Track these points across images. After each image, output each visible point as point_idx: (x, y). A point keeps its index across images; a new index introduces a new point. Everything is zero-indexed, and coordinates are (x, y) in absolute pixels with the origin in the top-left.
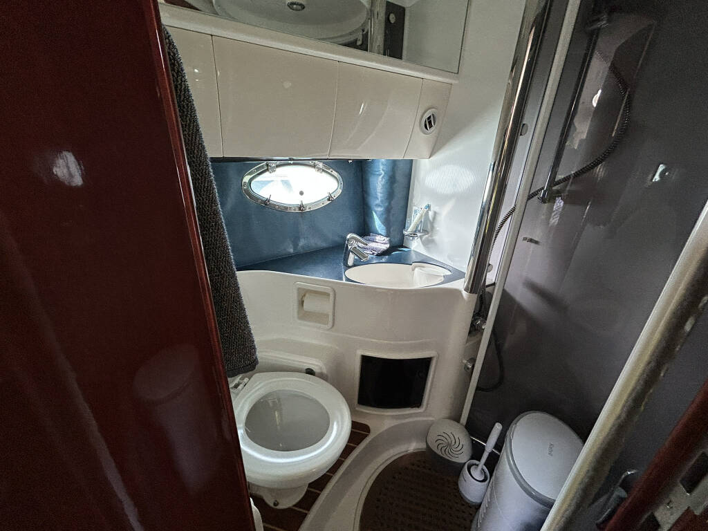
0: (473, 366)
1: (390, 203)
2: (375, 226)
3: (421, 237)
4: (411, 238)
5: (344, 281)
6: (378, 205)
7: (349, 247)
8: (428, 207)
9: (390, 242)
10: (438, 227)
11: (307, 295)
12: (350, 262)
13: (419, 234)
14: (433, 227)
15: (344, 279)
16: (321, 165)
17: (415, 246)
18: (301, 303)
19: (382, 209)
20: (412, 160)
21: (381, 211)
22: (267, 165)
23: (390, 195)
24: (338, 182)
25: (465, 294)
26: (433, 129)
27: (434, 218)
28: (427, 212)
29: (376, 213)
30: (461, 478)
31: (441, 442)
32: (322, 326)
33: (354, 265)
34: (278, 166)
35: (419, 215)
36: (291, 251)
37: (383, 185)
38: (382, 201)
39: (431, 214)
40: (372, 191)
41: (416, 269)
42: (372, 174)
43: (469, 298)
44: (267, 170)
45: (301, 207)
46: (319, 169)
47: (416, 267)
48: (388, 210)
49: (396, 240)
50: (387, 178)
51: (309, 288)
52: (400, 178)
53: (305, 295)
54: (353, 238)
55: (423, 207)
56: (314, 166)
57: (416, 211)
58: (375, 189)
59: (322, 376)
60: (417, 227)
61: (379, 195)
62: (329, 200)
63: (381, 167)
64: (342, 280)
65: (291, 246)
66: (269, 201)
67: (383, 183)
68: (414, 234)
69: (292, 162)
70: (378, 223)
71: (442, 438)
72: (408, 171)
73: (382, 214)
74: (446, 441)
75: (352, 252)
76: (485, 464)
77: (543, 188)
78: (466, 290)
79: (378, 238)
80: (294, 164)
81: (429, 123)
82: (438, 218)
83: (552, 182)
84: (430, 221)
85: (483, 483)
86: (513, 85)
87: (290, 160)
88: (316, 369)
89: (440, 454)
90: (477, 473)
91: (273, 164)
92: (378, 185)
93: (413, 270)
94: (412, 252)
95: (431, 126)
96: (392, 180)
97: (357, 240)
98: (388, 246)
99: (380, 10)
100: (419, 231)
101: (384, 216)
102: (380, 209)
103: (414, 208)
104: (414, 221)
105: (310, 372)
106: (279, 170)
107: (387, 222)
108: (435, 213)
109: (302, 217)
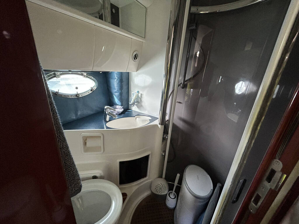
0: (165, 154)
1: (121, 91)
2: (115, 102)
3: (136, 105)
4: (133, 106)
5: (105, 129)
6: (116, 92)
7: (107, 113)
8: (138, 92)
9: (123, 108)
10: (143, 99)
11: (87, 139)
12: (108, 119)
13: (136, 104)
14: (141, 100)
15: (105, 128)
16: (85, 74)
17: (134, 108)
18: (85, 144)
19: (118, 94)
20: (129, 72)
21: (117, 95)
22: (55, 74)
23: (121, 88)
24: (95, 83)
25: (159, 126)
26: (137, 60)
27: (141, 97)
28: (138, 94)
29: (115, 95)
30: (167, 200)
31: (157, 188)
32: (99, 153)
33: (110, 121)
34: (61, 74)
35: (135, 96)
36: (75, 118)
37: (118, 83)
38: (118, 90)
39: (140, 95)
40: (112, 86)
41: (137, 118)
42: (111, 78)
43: (161, 127)
44: (55, 77)
45: (77, 95)
46: (85, 76)
47: (137, 117)
48: (121, 94)
49: (126, 107)
50: (119, 80)
51: (88, 135)
52: (124, 79)
53: (86, 140)
54: (108, 108)
55: (136, 92)
56: (82, 75)
57: (133, 94)
58: (114, 85)
59: (102, 178)
60: (135, 101)
61: (116, 88)
62: (91, 91)
63: (116, 75)
64: (104, 128)
65: (74, 115)
66: (58, 93)
67: (117, 82)
68: (133, 104)
69: (71, 72)
70: (116, 100)
71: (158, 187)
72: (127, 76)
73: (119, 96)
74: (159, 187)
75: (108, 115)
76: (175, 192)
77: (182, 83)
78: (160, 124)
79: (117, 107)
80: (72, 74)
81: (136, 57)
82: (143, 96)
83: (184, 81)
84: (140, 98)
85: (175, 199)
86: (169, 45)
87: (70, 71)
88: (98, 175)
89: (158, 194)
90: (172, 196)
91: (59, 73)
92: (115, 84)
93: (136, 119)
94: (133, 111)
95: (136, 59)
96: (121, 81)
97: (110, 109)
98: (123, 110)
99: (108, 6)
100: (136, 102)
101: (119, 97)
102: (117, 94)
103: (132, 93)
104: (133, 98)
105: (95, 177)
106: (62, 77)
107: (121, 100)
108: (141, 94)
109: (78, 100)
